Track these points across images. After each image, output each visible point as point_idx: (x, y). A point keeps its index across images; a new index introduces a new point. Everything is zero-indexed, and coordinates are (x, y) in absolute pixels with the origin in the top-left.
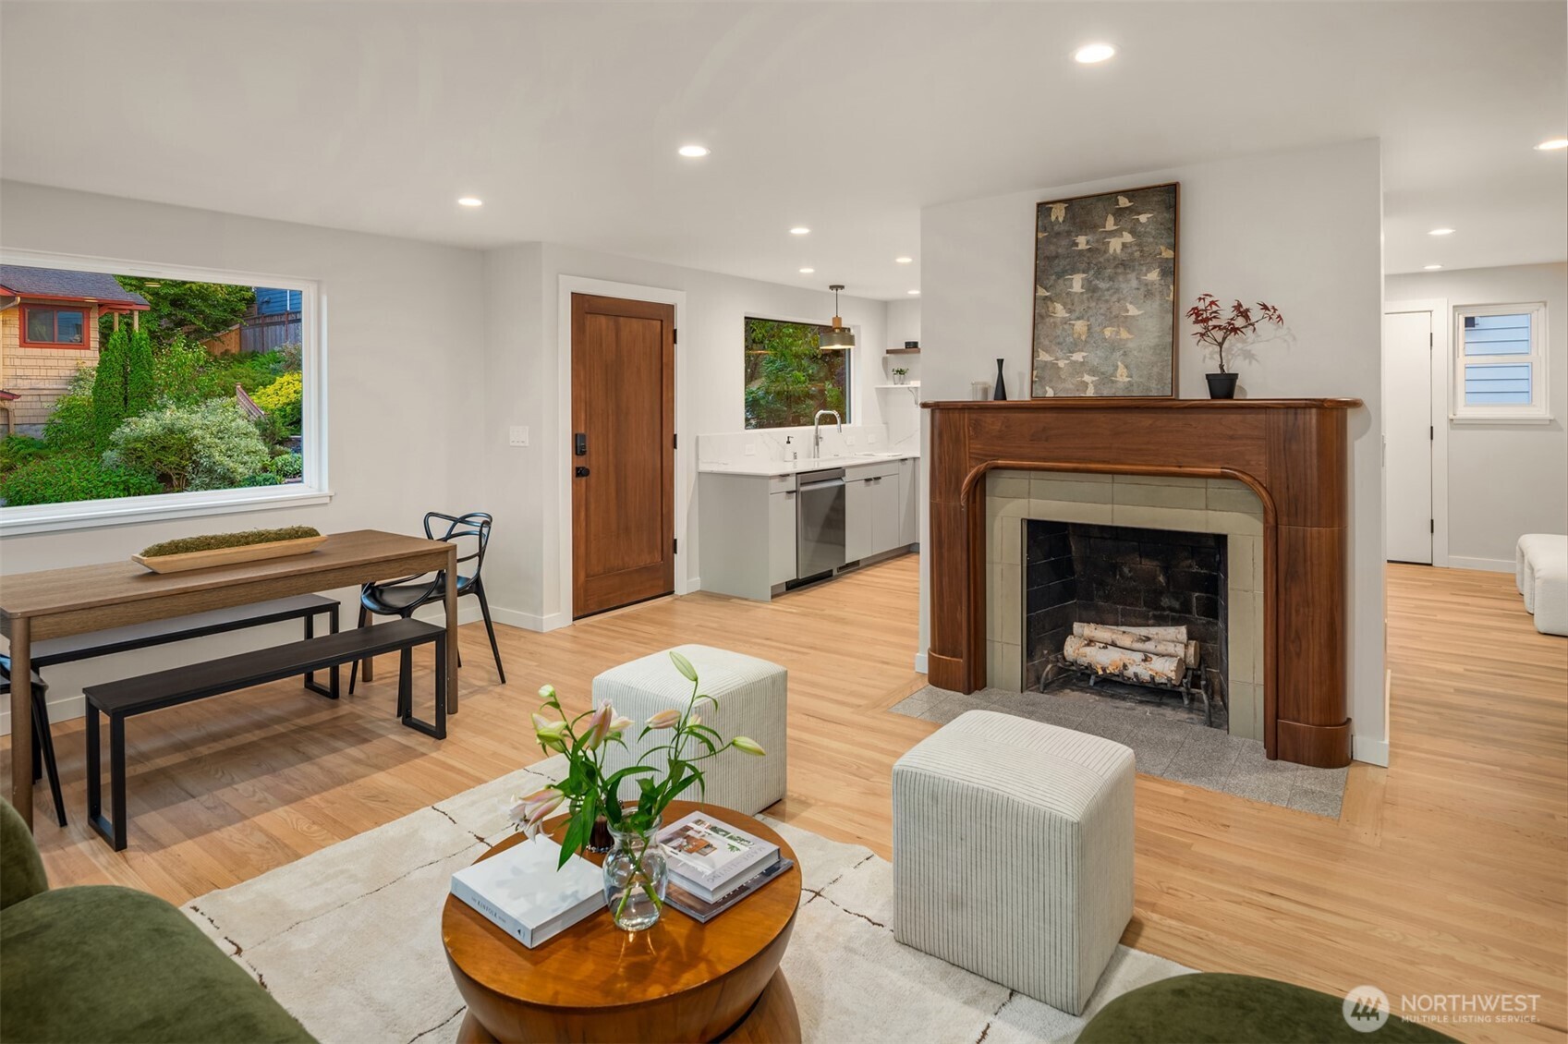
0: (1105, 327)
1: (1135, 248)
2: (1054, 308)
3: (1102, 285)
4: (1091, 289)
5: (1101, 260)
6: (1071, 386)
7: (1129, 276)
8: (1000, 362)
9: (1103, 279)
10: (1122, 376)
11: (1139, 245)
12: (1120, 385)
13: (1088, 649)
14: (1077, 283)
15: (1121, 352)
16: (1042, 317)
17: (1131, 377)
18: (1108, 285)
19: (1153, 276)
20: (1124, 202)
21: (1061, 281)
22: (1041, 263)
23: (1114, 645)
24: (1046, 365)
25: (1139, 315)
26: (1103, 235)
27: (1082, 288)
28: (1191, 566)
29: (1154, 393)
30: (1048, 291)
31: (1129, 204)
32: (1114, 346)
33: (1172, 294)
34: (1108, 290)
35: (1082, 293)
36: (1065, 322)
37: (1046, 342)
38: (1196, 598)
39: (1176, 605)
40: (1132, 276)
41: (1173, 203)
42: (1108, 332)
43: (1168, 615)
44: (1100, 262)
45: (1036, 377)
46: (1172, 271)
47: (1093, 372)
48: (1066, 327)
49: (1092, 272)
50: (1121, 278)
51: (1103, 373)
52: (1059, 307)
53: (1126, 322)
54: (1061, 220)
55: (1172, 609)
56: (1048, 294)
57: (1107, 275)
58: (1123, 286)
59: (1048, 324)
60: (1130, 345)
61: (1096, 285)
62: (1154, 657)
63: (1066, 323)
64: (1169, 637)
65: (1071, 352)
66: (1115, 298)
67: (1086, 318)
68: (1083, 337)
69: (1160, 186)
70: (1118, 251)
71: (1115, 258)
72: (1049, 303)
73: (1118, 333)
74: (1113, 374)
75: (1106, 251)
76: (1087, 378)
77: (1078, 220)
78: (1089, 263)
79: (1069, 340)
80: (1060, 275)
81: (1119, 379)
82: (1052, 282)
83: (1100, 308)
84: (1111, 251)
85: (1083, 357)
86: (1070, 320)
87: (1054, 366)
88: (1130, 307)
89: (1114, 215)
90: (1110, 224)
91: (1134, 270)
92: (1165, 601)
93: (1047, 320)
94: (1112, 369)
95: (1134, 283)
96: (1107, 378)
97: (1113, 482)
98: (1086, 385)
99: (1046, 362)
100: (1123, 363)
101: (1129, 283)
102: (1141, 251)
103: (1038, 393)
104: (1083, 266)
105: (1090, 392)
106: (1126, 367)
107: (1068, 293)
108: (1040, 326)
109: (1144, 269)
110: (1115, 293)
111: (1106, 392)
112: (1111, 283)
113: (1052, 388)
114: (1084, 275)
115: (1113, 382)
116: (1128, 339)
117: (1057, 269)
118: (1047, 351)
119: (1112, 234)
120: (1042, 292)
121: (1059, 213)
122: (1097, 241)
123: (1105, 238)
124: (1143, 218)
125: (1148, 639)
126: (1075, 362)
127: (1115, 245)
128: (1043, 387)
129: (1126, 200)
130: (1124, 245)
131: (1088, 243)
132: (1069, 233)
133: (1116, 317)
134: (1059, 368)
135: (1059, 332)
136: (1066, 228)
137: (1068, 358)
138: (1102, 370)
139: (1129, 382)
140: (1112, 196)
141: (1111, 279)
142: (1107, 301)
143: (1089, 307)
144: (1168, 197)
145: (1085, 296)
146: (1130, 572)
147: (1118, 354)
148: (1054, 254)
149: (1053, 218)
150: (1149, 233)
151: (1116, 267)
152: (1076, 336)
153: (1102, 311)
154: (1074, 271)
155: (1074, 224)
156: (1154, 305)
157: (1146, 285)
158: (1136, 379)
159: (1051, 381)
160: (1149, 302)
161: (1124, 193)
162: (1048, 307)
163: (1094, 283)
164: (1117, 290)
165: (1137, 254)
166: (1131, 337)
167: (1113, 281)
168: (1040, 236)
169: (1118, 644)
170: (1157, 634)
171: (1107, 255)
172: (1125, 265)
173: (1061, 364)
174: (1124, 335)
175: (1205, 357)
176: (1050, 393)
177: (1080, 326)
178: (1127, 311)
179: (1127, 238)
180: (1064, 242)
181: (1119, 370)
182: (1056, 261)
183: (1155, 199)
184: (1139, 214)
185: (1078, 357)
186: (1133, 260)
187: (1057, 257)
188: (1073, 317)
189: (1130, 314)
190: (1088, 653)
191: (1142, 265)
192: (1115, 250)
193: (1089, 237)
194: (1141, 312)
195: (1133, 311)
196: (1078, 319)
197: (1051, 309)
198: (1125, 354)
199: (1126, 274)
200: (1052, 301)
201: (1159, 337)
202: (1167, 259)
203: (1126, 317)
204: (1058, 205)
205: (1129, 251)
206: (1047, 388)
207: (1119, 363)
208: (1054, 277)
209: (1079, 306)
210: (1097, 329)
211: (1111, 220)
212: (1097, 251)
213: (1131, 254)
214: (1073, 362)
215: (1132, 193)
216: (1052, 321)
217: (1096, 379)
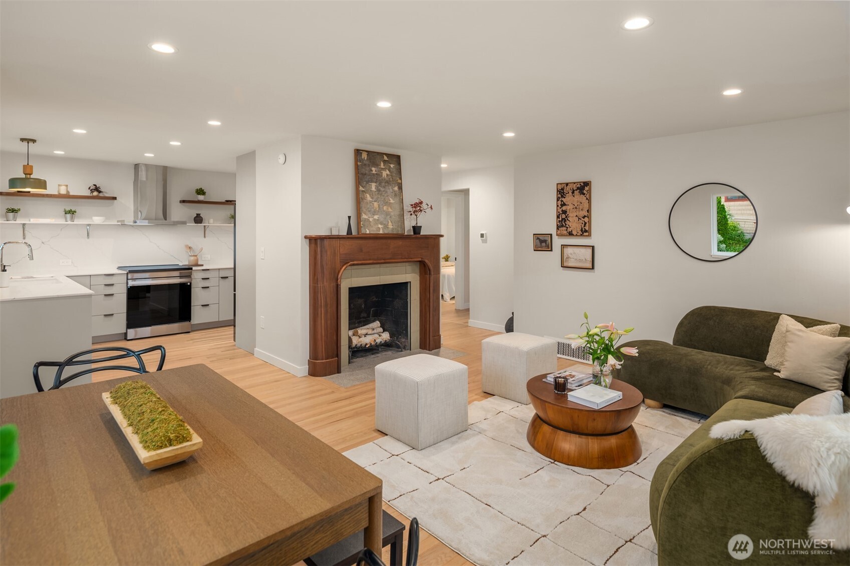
0: (384, 206)
1: (390, 177)
2: (366, 196)
3: (382, 189)
4: (378, 190)
5: (380, 179)
6: (375, 229)
8: (349, 217)
9: (382, 187)
10: (390, 226)
11: (391, 176)
12: (390, 229)
13: (361, 339)
14: (373, 186)
16: (360, 198)
19: (396, 188)
20: (386, 158)
21: (368, 185)
22: (360, 176)
23: (367, 334)
24: (365, 220)
25: (393, 203)
26: (380, 169)
27: (375, 189)
29: (400, 232)
31: (387, 159)
32: (387, 214)
33: (402, 196)
34: (384, 191)
35: (375, 191)
36: (371, 202)
37: (365, 210)
40: (390, 187)
41: (399, 162)
42: (385, 208)
45: (363, 224)
46: (400, 188)
47: (381, 224)
48: (371, 204)
49: (378, 183)
50: (387, 187)
51: (384, 224)
52: (368, 196)
53: (389, 204)
54: (366, 159)
56: (364, 189)
57: (383, 185)
58: (388, 191)
59: (365, 202)
60: (392, 213)
62: (382, 334)
64: (375, 327)
65: (374, 215)
66: (386, 195)
67: (377, 201)
68: (377, 209)
69: (395, 155)
70: (385, 176)
71: (384, 179)
72: (362, 193)
73: (388, 209)
74: (388, 225)
75: (382, 176)
76: (380, 226)
77: (371, 160)
79: (373, 210)
80: (368, 182)
81: (389, 227)
82: (364, 185)
85: (378, 217)
87: (368, 220)
88: (391, 199)
89: (383, 162)
91: (390, 185)
93: (362, 200)
94: (387, 222)
95: (391, 190)
96: (386, 226)
97: (380, 267)
98: (379, 228)
100: (390, 220)
103: (363, 231)
104: (375, 180)
105: (381, 232)
106: (391, 222)
107: (371, 190)
108: (362, 203)
109: (393, 185)
111: (386, 231)
112: (384, 189)
113: (368, 229)
114: (376, 184)
115: (388, 228)
117: (367, 180)
118: (365, 214)
119: (383, 169)
120: (361, 188)
121: (364, 156)
122: (378, 171)
123: (381, 171)
124: (392, 166)
125: (373, 329)
127: (385, 173)
128: (366, 229)
130: (387, 175)
131: (376, 171)
132: (369, 165)
133: (387, 202)
134: (370, 221)
135: (369, 206)
136: (368, 163)
137: (373, 217)
139: (392, 227)
140: (382, 154)
141: (384, 187)
142: (384, 196)
143: (378, 197)
144: (397, 159)
145: (377, 193)
147: (388, 216)
148: (363, 172)
149: (363, 158)
150: (393, 171)
151: (385, 183)
152: (375, 208)
153: (382, 199)
154: (372, 181)
155: (370, 162)
156: (397, 199)
157: (394, 191)
158: (394, 227)
159: (368, 226)
160: (395, 198)
161: (386, 154)
162: (364, 195)
163: (379, 187)
164: (386, 192)
165: (391, 179)
166: (392, 210)
168: (359, 163)
172: (388, 182)
173: (371, 220)
174: (390, 210)
176: (368, 232)
177: (376, 204)
178: (390, 201)
179: (388, 172)
180: (368, 169)
181: (389, 223)
182: (365, 176)
183: (394, 159)
184: (391, 164)
185: (376, 217)
186: (390, 181)
187: (366, 174)
188: (373, 200)
190: (362, 341)
191: (393, 183)
193: (376, 169)
195: (392, 201)
196: (375, 201)
198: (390, 217)
200: (366, 193)
201: (399, 211)
202: (399, 182)
204: (364, 152)
208: (365, 183)
209: (375, 197)
210: (381, 206)
211: (382, 164)
212: (379, 175)
213: (389, 179)
214: (375, 219)
215: (388, 155)
216: (367, 200)
217: (382, 226)
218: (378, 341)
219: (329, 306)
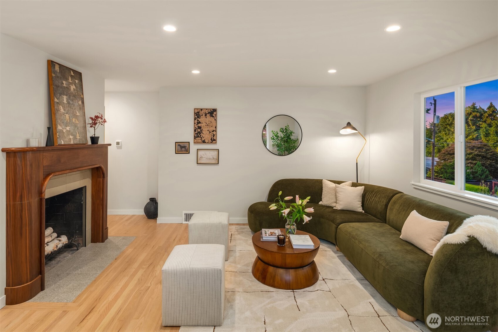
0: (73, 118)
1: (76, 91)
3: (71, 102)
6: (67, 140)
8: (49, 128)
11: (77, 90)
12: (78, 140)
14: (65, 99)
16: (57, 110)
19: (80, 102)
20: (72, 73)
21: (61, 97)
25: (79, 115)
26: (69, 83)
27: (66, 101)
29: (84, 143)
30: (58, 100)
31: (73, 75)
32: (76, 126)
33: (84, 110)
34: (72, 104)
37: (59, 122)
41: (81, 79)
42: (74, 120)
44: (69, 93)
45: (59, 136)
46: (83, 102)
47: (72, 135)
48: (64, 116)
49: (68, 96)
52: (61, 107)
53: (77, 117)
54: (58, 71)
56: (58, 101)
57: (71, 98)
58: (75, 104)
59: (59, 114)
60: (79, 126)
61: (69, 102)
63: (64, 115)
65: (66, 126)
66: (74, 108)
68: (68, 121)
69: (78, 72)
70: (73, 91)
71: (72, 93)
75: (70, 90)
76: (71, 137)
77: (63, 74)
79: (65, 121)
80: (61, 94)
81: (77, 137)
85: (69, 129)
89: (71, 77)
94: (76, 133)
95: (77, 104)
96: (75, 137)
98: (71, 139)
99: (60, 130)
100: (78, 131)
103: (59, 142)
104: (66, 93)
105: (72, 143)
107: (63, 103)
108: (57, 114)
109: (78, 99)
111: (75, 143)
113: (63, 140)
115: (76, 139)
117: (59, 91)
118: (60, 125)
119: (71, 84)
120: (56, 100)
121: (57, 68)
122: (68, 85)
124: (77, 81)
127: (72, 88)
128: (61, 140)
130: (74, 89)
131: (66, 84)
132: (61, 78)
133: (75, 115)
134: (64, 132)
135: (62, 118)
136: (60, 76)
137: (66, 128)
138: (74, 134)
140: (69, 69)
141: (72, 100)
142: (72, 109)
143: (69, 110)
145: (68, 105)
147: (76, 128)
149: (56, 70)
150: (78, 87)
151: (73, 96)
152: (67, 120)
153: (71, 112)
154: (64, 94)
156: (81, 113)
157: (79, 105)
158: (80, 137)
159: (62, 138)
160: (80, 111)
161: (72, 70)
162: (58, 107)
163: (69, 100)
164: (74, 105)
165: (77, 94)
168: (53, 75)
172: (75, 96)
173: (64, 131)
174: (77, 122)
176: (63, 143)
177: (67, 116)
178: (77, 113)
179: (74, 87)
180: (60, 81)
182: (59, 88)
183: (78, 76)
187: (58, 86)
188: (65, 112)
189: (77, 114)
193: (66, 82)
196: (67, 113)
198: (78, 129)
199: (75, 100)
200: (58, 104)
201: (84, 124)
202: (82, 98)
203: (77, 115)
204: (57, 65)
208: (59, 95)
209: (67, 109)
210: (71, 118)
211: (70, 79)
212: (68, 88)
213: (75, 93)
214: (67, 130)
215: (74, 71)
216: (60, 113)
217: (73, 137)
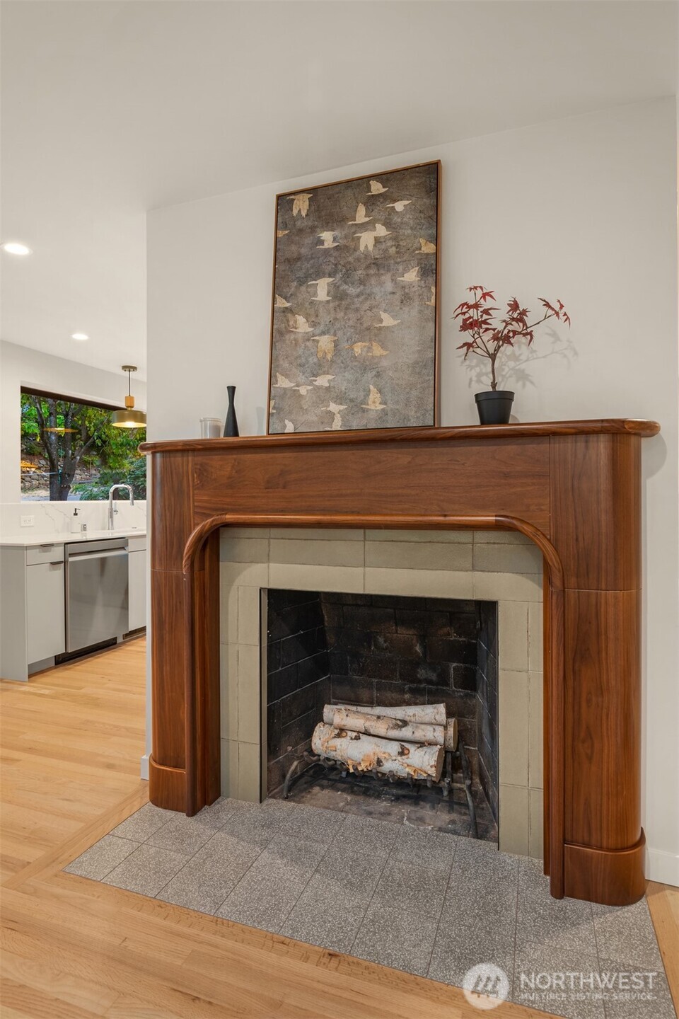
0: (355, 342)
1: (390, 243)
2: (296, 322)
3: (352, 290)
4: (338, 296)
5: (351, 259)
6: (315, 419)
7: (383, 278)
8: (232, 390)
9: (353, 284)
10: (375, 404)
11: (395, 239)
12: (372, 415)
13: (338, 742)
14: (322, 289)
15: (374, 373)
16: (281, 334)
17: (385, 404)
18: (358, 290)
20: (377, 188)
21: (303, 288)
22: (281, 268)
23: (367, 733)
24: (285, 393)
25: (395, 326)
26: (353, 230)
27: (328, 295)
28: (449, 634)
29: (413, 423)
30: (288, 302)
31: (383, 190)
32: (366, 366)
33: (433, 297)
34: (358, 296)
35: (328, 302)
36: (308, 338)
37: (286, 365)
38: (454, 668)
39: (434, 677)
40: (387, 278)
41: (434, 186)
42: (358, 349)
43: (424, 688)
44: (350, 263)
45: (274, 408)
46: (432, 269)
47: (340, 399)
48: (309, 344)
49: (339, 276)
50: (373, 281)
51: (352, 401)
52: (301, 319)
53: (379, 334)
54: (304, 213)
55: (429, 682)
56: (288, 305)
57: (357, 278)
58: (376, 290)
59: (287, 342)
60: (385, 363)
61: (344, 291)
62: (412, 749)
63: (308, 340)
64: (427, 719)
65: (314, 375)
66: (366, 306)
67: (332, 331)
68: (329, 357)
69: (418, 166)
70: (371, 248)
71: (366, 257)
72: (289, 315)
73: (370, 349)
74: (364, 402)
75: (356, 249)
76: (333, 407)
77: (323, 213)
78: (336, 265)
79: (312, 360)
80: (302, 281)
81: (371, 407)
82: (293, 290)
83: (349, 319)
84: (362, 248)
86: (314, 335)
87: (295, 394)
88: (384, 316)
90: (361, 216)
91: (389, 270)
92: (422, 673)
93: (287, 337)
94: (362, 394)
95: (389, 286)
96: (357, 406)
97: (365, 540)
98: (331, 415)
99: (285, 389)
100: (376, 386)
101: (384, 286)
102: (398, 246)
103: (276, 428)
104: (330, 268)
105: (337, 425)
106: (380, 391)
107: (312, 303)
108: (278, 345)
109: (401, 268)
110: (366, 299)
111: (355, 425)
112: (362, 287)
113: (291, 421)
114: (331, 279)
115: (364, 411)
116: (381, 356)
117: (300, 274)
118: (287, 376)
119: (364, 227)
120: (282, 303)
121: (301, 206)
122: (346, 237)
123: (355, 233)
124: (399, 206)
125: (405, 723)
126: (319, 388)
127: (366, 240)
128: (282, 421)
129: (379, 185)
130: (377, 241)
131: (335, 239)
132: (313, 229)
133: (368, 329)
134: (301, 396)
135: (300, 351)
136: (310, 224)
137: (311, 383)
138: (352, 396)
139: (383, 410)
140: (362, 182)
141: (362, 282)
143: (336, 319)
144: (428, 178)
145: (331, 305)
146: (385, 642)
147: (370, 375)
148: (295, 256)
149: (295, 212)
150: (406, 223)
151: (368, 267)
152: (320, 355)
153: (351, 323)
154: (319, 274)
155: (319, 217)
156: (412, 313)
157: (403, 287)
158: (390, 406)
159: (290, 412)
160: (406, 309)
161: (377, 177)
162: (288, 321)
163: (341, 288)
164: (369, 296)
165: (393, 250)
166: (385, 353)
167: (365, 285)
168: (280, 234)
169: (372, 732)
170: (414, 715)
171: (358, 253)
172: (378, 264)
173: (303, 390)
174: (377, 351)
175: (471, 380)
176: (290, 428)
177: (325, 342)
178: (381, 321)
179: (381, 231)
180: (308, 240)
181: (371, 396)
182: (299, 264)
183: (413, 182)
184: (395, 201)
185: (323, 381)
186: (387, 258)
187: (299, 259)
188: (317, 331)
189: (384, 324)
190: (339, 747)
191: (398, 263)
192: (366, 247)
193: (337, 233)
194: (396, 322)
196: (323, 333)
197: (291, 323)
198: (378, 375)
199: (379, 275)
201: (419, 351)
202: (427, 254)
203: (380, 329)
204: (300, 196)
205: (383, 247)
206: (287, 422)
207: (372, 387)
208: (295, 284)
209: (325, 318)
210: (346, 345)
211: (361, 210)
212: (345, 249)
213: (386, 250)
215: (383, 177)
216: (292, 337)
217: (342, 407)
218: (388, 766)
219: (167, 626)
